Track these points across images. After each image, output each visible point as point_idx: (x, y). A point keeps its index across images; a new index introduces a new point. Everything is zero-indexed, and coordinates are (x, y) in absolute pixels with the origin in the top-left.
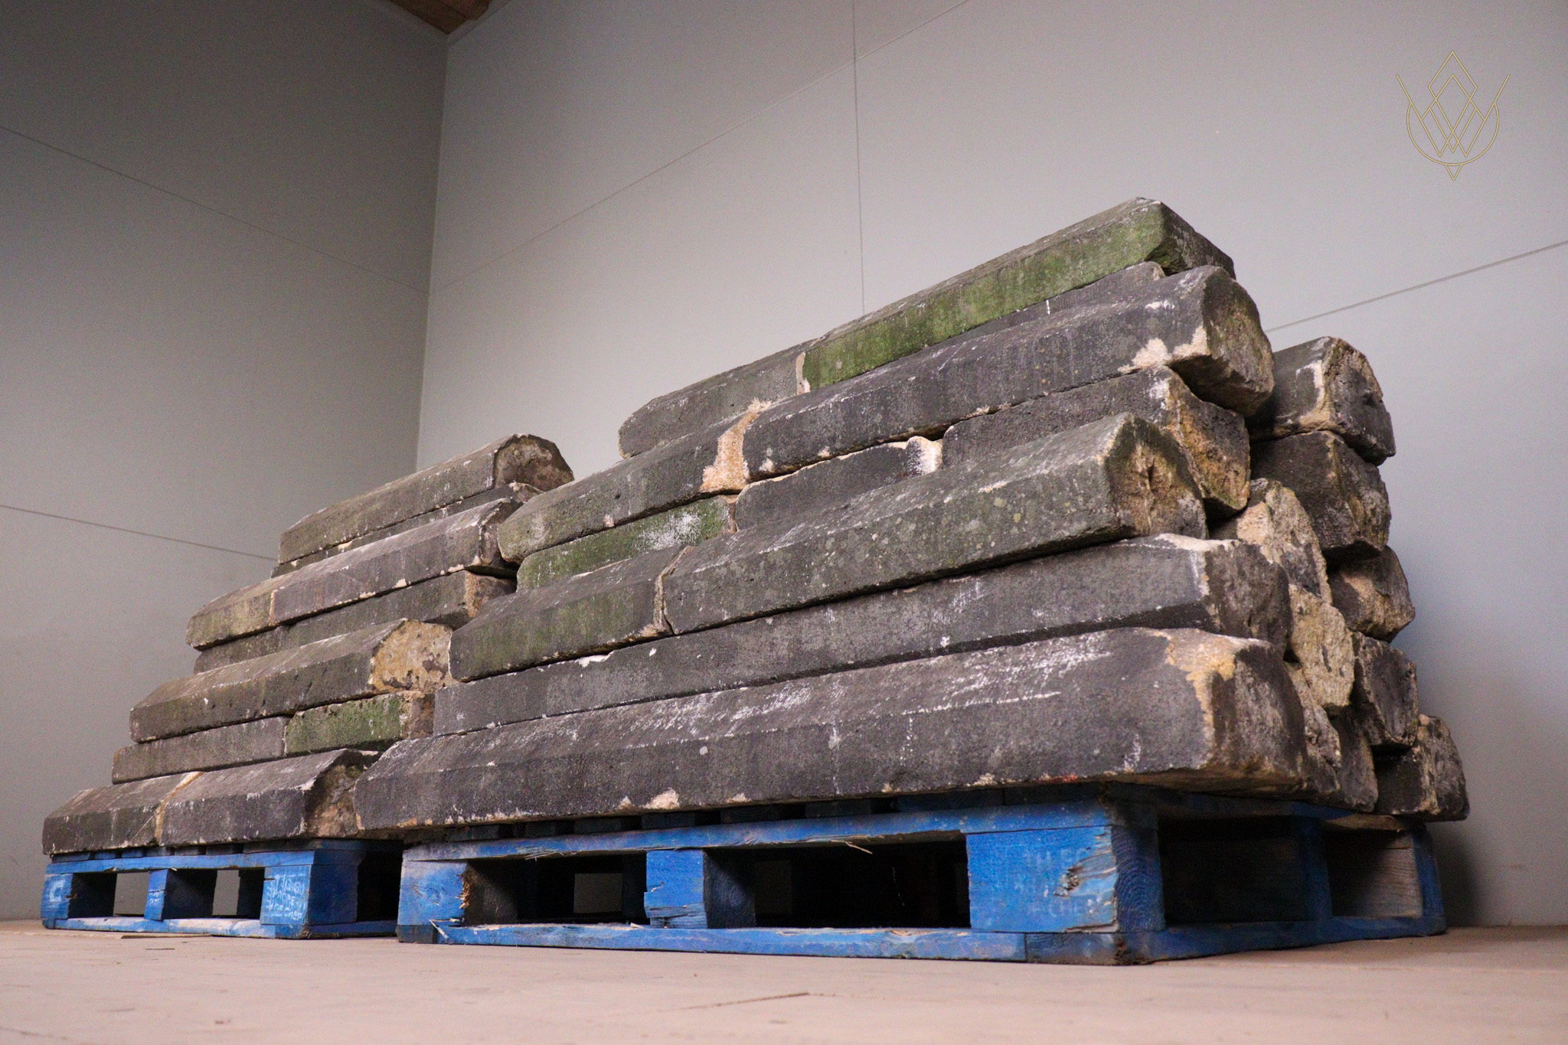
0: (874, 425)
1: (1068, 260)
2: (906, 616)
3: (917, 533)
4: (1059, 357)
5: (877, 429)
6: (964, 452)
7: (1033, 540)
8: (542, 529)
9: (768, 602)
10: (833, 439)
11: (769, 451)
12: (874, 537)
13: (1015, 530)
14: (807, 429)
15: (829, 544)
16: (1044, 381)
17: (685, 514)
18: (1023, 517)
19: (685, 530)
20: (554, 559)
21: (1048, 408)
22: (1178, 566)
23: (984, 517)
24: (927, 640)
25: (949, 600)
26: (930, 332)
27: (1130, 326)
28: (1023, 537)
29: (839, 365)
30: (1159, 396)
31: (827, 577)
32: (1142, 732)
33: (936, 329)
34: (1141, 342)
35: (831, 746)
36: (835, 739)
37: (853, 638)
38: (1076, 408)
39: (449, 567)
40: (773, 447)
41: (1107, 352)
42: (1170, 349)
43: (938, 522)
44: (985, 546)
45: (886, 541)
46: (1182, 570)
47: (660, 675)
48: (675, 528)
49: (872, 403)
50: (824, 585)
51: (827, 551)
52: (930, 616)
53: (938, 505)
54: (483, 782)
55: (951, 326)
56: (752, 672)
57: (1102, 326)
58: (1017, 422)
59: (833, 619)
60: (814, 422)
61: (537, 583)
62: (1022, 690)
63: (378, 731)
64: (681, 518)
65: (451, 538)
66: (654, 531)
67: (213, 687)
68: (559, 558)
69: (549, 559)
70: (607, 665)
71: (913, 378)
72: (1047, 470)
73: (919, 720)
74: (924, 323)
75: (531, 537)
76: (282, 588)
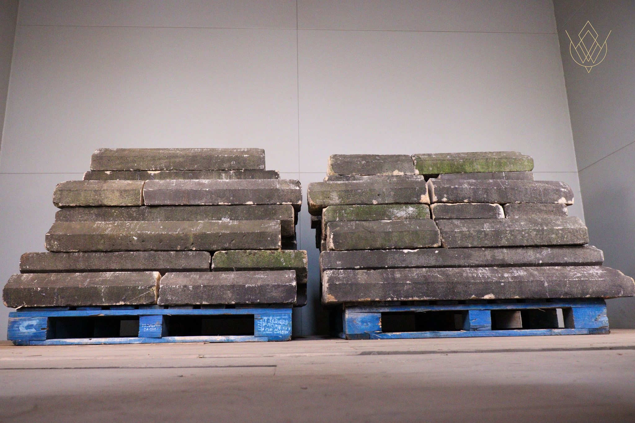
0: (484, 197)
1: (508, 163)
2: (529, 254)
3: (536, 235)
4: (539, 194)
5: (485, 199)
6: (513, 212)
7: (570, 242)
8: (337, 198)
9: (487, 244)
10: (470, 198)
11: (445, 196)
12: (523, 233)
13: (565, 239)
14: (460, 192)
15: (508, 232)
16: (535, 199)
17: (410, 207)
18: (567, 237)
19: (410, 212)
20: (345, 210)
21: (537, 206)
22: (598, 253)
23: (556, 235)
24: (535, 261)
25: (542, 252)
26: (464, 169)
27: (557, 193)
28: (568, 241)
29: (431, 169)
30: (565, 211)
31: (507, 240)
32: (623, 289)
33: (466, 169)
34: (560, 197)
35: (545, 286)
36: (546, 284)
37: (512, 257)
38: (545, 209)
39: (283, 202)
40: (447, 195)
41: (551, 197)
42: (567, 201)
43: (543, 233)
44: (557, 241)
45: (527, 235)
46: (599, 254)
47: (441, 259)
48: (406, 211)
49: (482, 191)
50: (506, 243)
51: (507, 234)
52: (536, 255)
53: (543, 229)
54: (406, 288)
55: (471, 169)
56: (478, 262)
57: (550, 190)
58: (528, 208)
59: (506, 251)
60: (462, 191)
61: (337, 217)
62: (593, 277)
63: (288, 264)
64: (408, 208)
65: (283, 191)
66: (396, 210)
67: (139, 232)
68: (348, 210)
69: (343, 210)
70: (414, 253)
71: (496, 188)
72: (572, 227)
73: (570, 282)
74: (462, 166)
75: (330, 199)
76: (150, 189)
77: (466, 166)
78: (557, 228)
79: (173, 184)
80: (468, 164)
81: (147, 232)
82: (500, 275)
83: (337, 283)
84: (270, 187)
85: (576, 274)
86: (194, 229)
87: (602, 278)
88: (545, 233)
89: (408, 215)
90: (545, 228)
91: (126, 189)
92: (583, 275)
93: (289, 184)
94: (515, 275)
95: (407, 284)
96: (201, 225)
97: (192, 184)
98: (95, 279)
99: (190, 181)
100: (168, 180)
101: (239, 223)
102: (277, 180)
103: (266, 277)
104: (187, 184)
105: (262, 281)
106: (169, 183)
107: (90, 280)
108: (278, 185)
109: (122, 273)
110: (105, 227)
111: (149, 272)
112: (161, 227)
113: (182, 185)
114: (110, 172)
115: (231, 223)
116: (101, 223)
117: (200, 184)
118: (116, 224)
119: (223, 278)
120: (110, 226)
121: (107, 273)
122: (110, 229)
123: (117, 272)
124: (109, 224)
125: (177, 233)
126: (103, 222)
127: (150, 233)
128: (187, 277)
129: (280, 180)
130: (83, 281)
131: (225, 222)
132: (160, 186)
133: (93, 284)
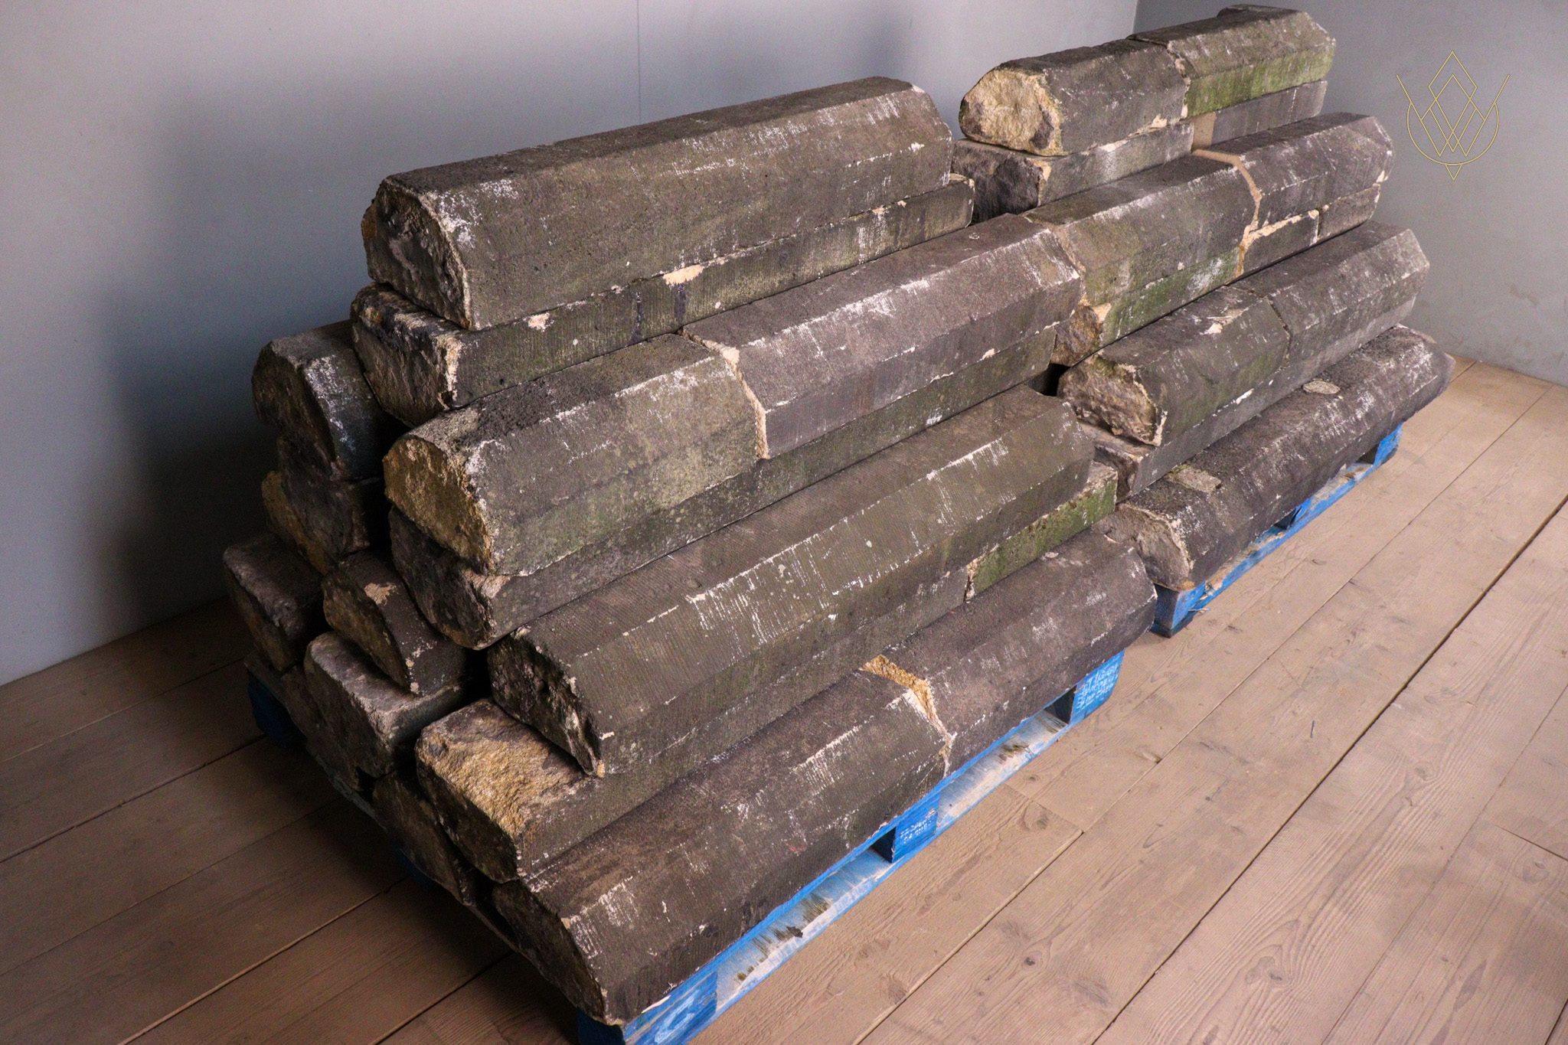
17: (1218, 259)
20: (1134, 304)
27: (1379, 164)
29: (1206, 99)
33: (1252, 88)
40: (1271, 211)
48: (1212, 270)
55: (1258, 89)
60: (1290, 196)
61: (1118, 328)
62: (1427, 375)
63: (1092, 518)
64: (1217, 263)
65: (1052, 294)
66: (1201, 274)
67: (837, 593)
68: (1137, 303)
69: (1130, 304)
70: (1249, 398)
71: (1327, 173)
74: (1250, 81)
75: (1118, 284)
76: (781, 404)
77: (1255, 82)
79: (814, 348)
80: (1258, 75)
81: (854, 583)
82: (1354, 419)
83: (1204, 553)
85: (1413, 375)
86: (941, 517)
87: (1434, 374)
88: (1391, 292)
89: (1212, 281)
90: (1394, 282)
91: (716, 427)
93: (1048, 257)
96: (943, 493)
97: (862, 335)
98: (806, 804)
99: (845, 315)
100: (787, 331)
101: (1009, 450)
102: (1019, 244)
103: (1104, 595)
104: (848, 336)
105: (1108, 613)
106: (803, 349)
107: (796, 813)
108: (1035, 274)
109: (843, 742)
110: (733, 612)
111: (896, 701)
112: (869, 544)
113: (843, 348)
114: (545, 316)
115: (995, 456)
116: (708, 598)
117: (876, 326)
118: (753, 587)
119: (1041, 639)
120: (744, 600)
121: (810, 763)
122: (755, 617)
123: (831, 745)
124: (733, 593)
125: (921, 552)
126: (712, 594)
127: (865, 584)
128: (976, 673)
129: (1023, 242)
130: (786, 829)
131: (978, 453)
132: (792, 375)
133: (816, 822)
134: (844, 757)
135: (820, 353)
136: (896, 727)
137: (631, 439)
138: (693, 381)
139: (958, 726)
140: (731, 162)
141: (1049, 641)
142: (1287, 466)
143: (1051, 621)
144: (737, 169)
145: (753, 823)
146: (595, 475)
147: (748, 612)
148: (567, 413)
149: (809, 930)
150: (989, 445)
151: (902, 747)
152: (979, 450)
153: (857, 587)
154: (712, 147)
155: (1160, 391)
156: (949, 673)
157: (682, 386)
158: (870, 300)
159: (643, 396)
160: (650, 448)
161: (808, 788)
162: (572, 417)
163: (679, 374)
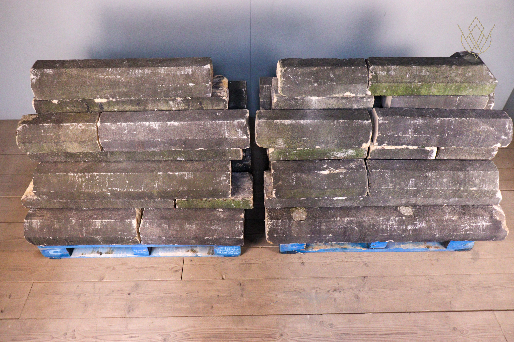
11: (386, 142)
14: (401, 139)
17: (350, 150)
19: (349, 154)
20: (289, 152)
26: (420, 92)
27: (496, 140)
29: (384, 91)
34: (496, 143)
39: (231, 148)
40: (388, 141)
41: (488, 143)
45: (443, 192)
48: (345, 153)
49: (424, 139)
55: (427, 92)
57: (490, 138)
60: (404, 139)
61: (281, 157)
62: (477, 231)
63: (237, 207)
64: (348, 151)
65: (232, 140)
66: (337, 152)
67: (110, 189)
68: (292, 152)
69: (287, 152)
70: (342, 200)
71: (438, 136)
72: (486, 189)
73: (457, 234)
74: (419, 89)
75: (276, 144)
76: (105, 140)
77: (423, 90)
78: (472, 189)
79: (125, 130)
80: (425, 87)
81: (116, 189)
82: (404, 228)
83: (275, 236)
84: (219, 136)
85: (466, 227)
86: (155, 185)
87: (484, 232)
88: (460, 192)
89: (347, 156)
90: (462, 189)
91: (83, 140)
92: (470, 229)
93: (237, 129)
94: (417, 228)
95: (329, 236)
96: (161, 179)
97: (143, 131)
98: (89, 229)
99: (141, 125)
100: (119, 123)
101: (194, 177)
102: (226, 121)
103: (220, 228)
104: (138, 130)
105: (217, 233)
106: (121, 130)
107: (86, 229)
108: (226, 132)
109: (108, 222)
110: (79, 181)
111: (129, 220)
112: (127, 182)
113: (134, 133)
114: (57, 101)
115: (187, 177)
116: (74, 175)
117: (151, 130)
118: (87, 178)
119: (187, 228)
120: (83, 180)
121: (96, 221)
122: (84, 184)
123: (104, 220)
124: (81, 177)
125: (142, 190)
126: (75, 175)
127: (120, 190)
128: (159, 226)
129: (228, 121)
130: (81, 230)
131: (181, 174)
132: (114, 135)
133: (89, 233)
134: (106, 225)
135: (126, 132)
136: (125, 226)
137: (59, 135)
138: (84, 127)
139: (144, 235)
140: (119, 77)
141: (190, 230)
142: (345, 228)
143: (194, 226)
144: (119, 79)
145: (74, 225)
146: (45, 140)
147: (83, 182)
148: (47, 124)
149: (103, 256)
150: (187, 173)
151: (124, 231)
152: (182, 173)
153: (117, 190)
154: (115, 72)
155: (278, 182)
156: (150, 222)
157: (80, 128)
158: (153, 123)
159: (68, 127)
160: (63, 138)
161: (92, 226)
162: (47, 126)
163: (81, 124)
